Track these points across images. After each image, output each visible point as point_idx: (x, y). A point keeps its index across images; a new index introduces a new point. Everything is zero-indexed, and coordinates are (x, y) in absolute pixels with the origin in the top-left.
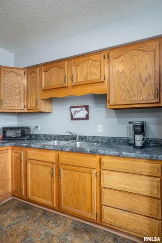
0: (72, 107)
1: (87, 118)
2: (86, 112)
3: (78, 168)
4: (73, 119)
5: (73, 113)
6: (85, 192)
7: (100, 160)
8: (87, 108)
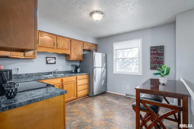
0: (47, 57)
1: (55, 63)
2: (55, 60)
3: (70, 82)
4: (47, 63)
5: (48, 60)
6: (72, 90)
7: (77, 77)
8: (55, 58)
